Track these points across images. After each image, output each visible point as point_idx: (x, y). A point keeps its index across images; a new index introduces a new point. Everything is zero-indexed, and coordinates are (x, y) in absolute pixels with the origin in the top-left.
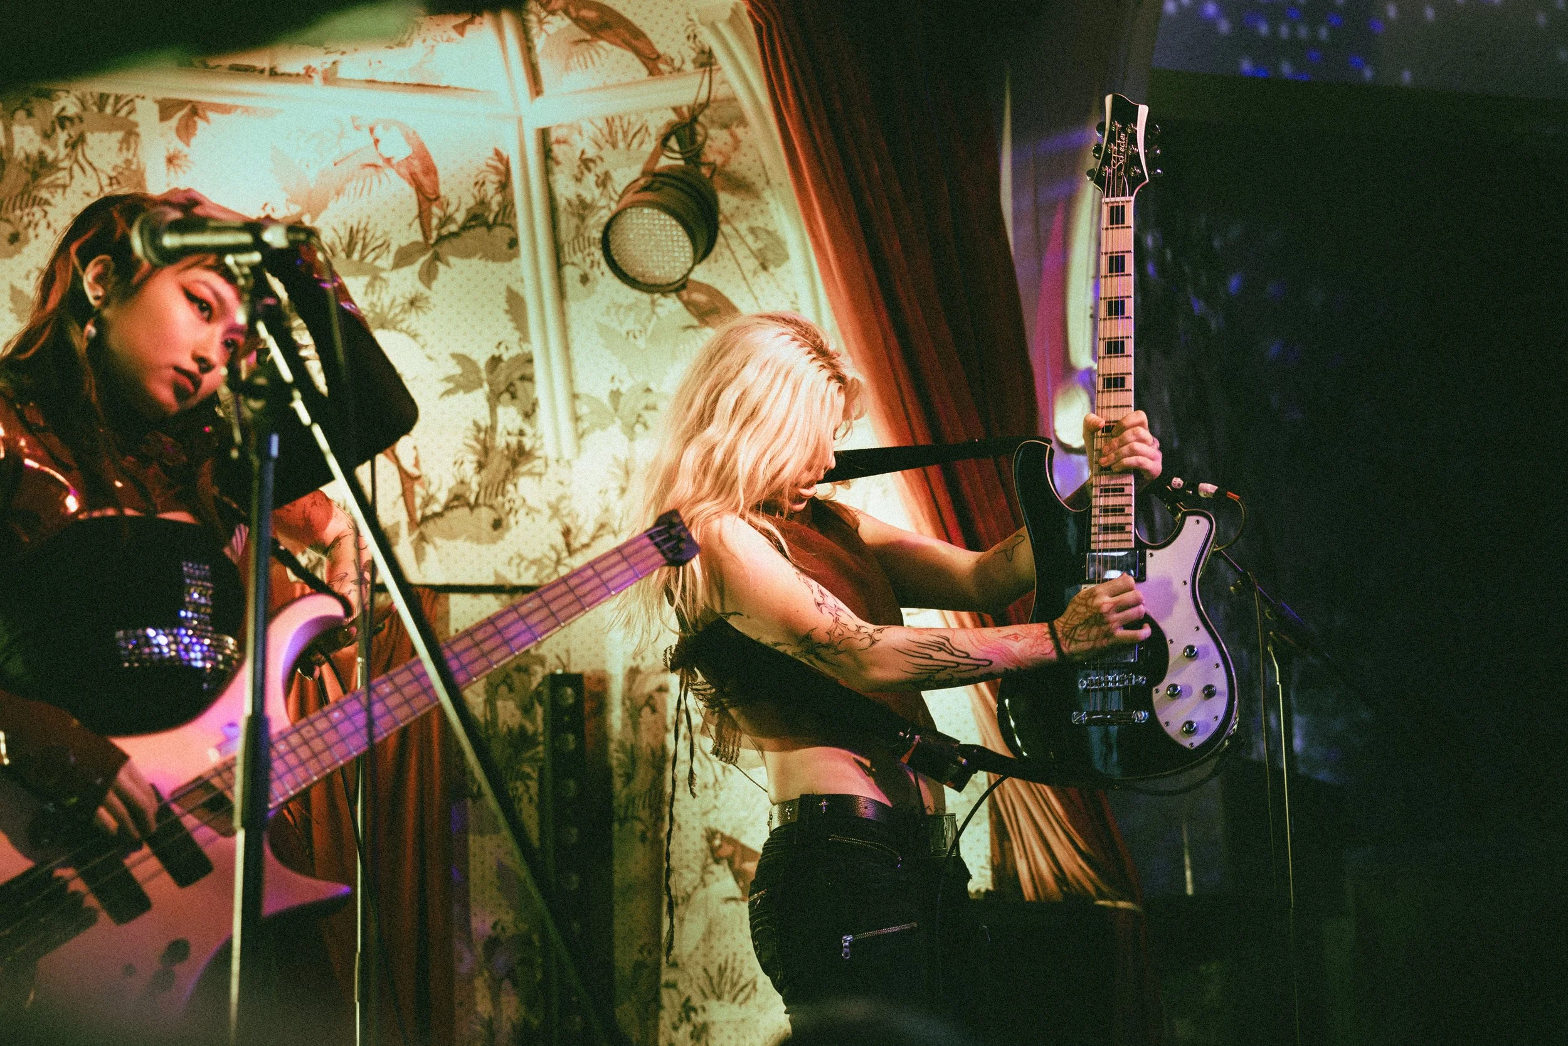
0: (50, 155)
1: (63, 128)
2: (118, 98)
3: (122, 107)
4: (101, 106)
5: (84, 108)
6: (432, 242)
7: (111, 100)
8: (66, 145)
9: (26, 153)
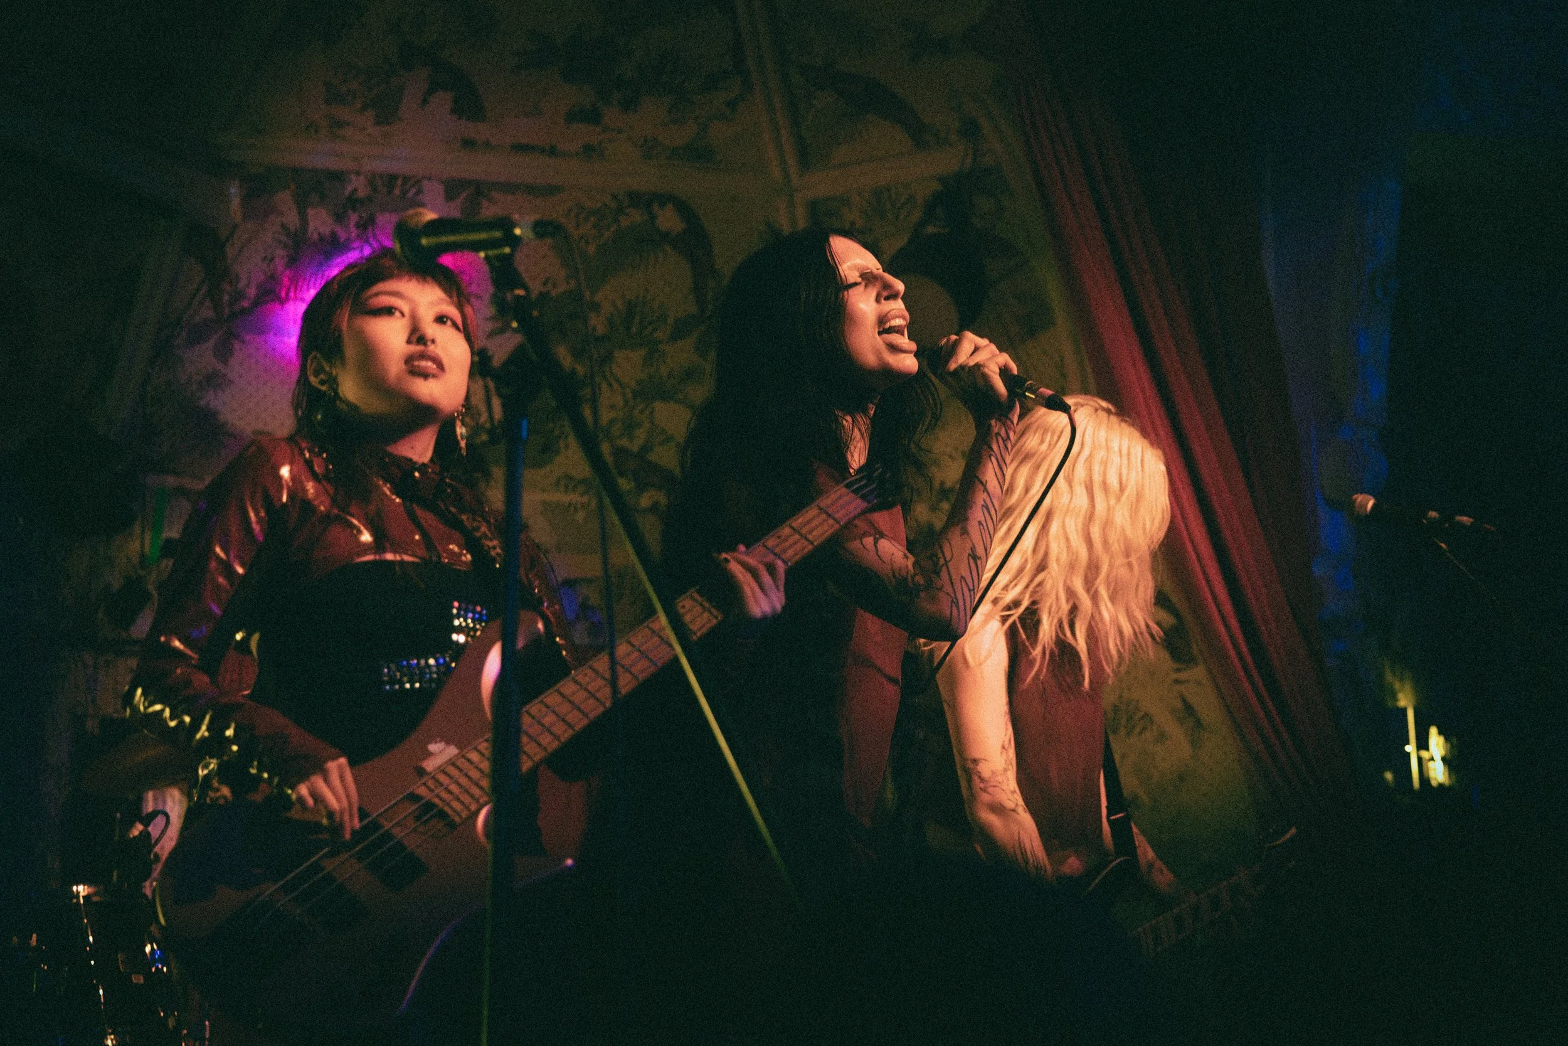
0: (343, 236)
1: (354, 209)
2: (406, 179)
3: (409, 190)
4: (390, 186)
5: (375, 190)
6: (708, 314)
7: (399, 182)
8: (358, 226)
9: (319, 234)
